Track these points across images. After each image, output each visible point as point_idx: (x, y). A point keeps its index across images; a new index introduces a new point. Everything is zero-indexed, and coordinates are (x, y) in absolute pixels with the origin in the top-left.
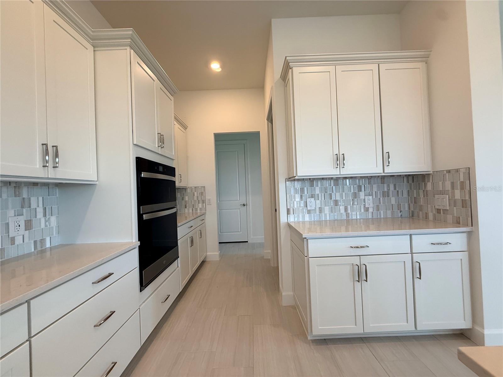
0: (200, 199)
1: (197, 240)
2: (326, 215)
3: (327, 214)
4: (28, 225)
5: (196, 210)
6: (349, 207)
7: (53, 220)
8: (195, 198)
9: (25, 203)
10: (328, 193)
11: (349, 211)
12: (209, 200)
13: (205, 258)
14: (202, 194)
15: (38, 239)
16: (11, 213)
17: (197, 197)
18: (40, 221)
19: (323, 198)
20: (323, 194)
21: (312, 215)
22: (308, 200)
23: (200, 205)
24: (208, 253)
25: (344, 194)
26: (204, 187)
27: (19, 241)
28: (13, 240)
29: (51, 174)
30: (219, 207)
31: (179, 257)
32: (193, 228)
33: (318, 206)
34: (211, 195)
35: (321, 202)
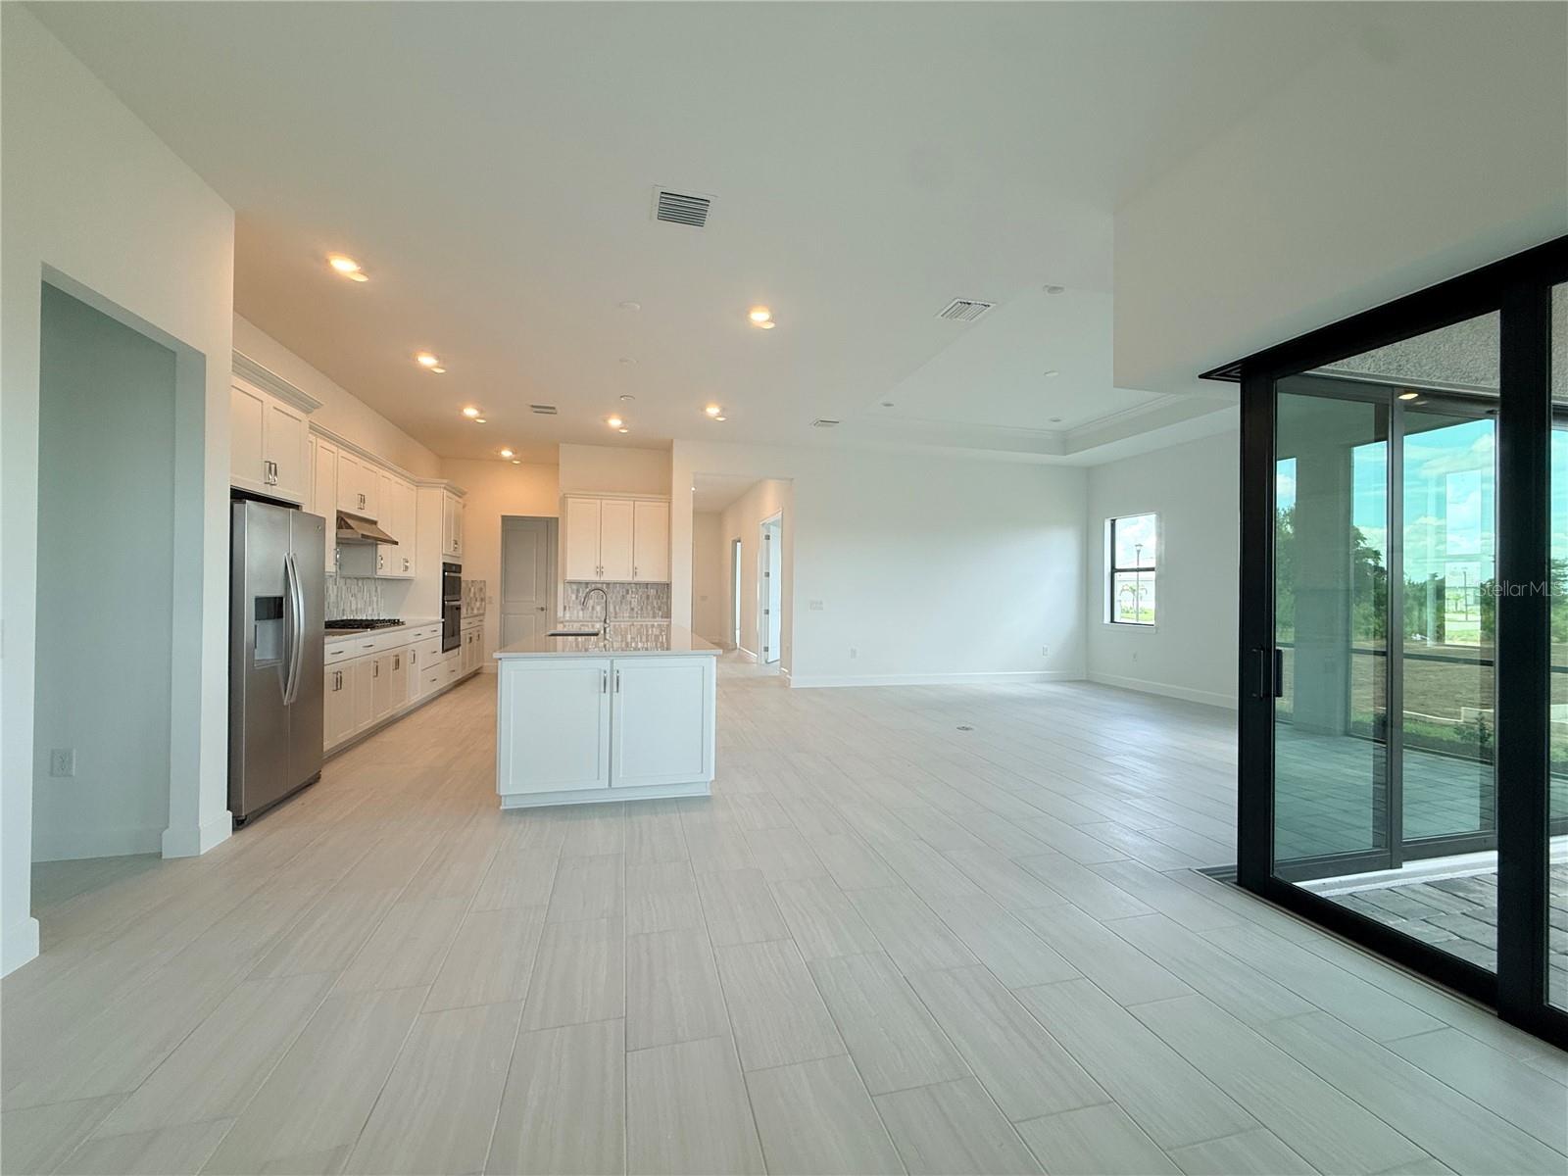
0: (477, 596)
1: (475, 639)
5: (472, 609)
8: (472, 595)
12: (490, 598)
13: (481, 667)
14: (481, 589)
17: (475, 593)
23: (478, 604)
24: (485, 664)
26: (485, 582)
30: (504, 612)
31: (460, 645)
32: (471, 625)
34: (493, 591)
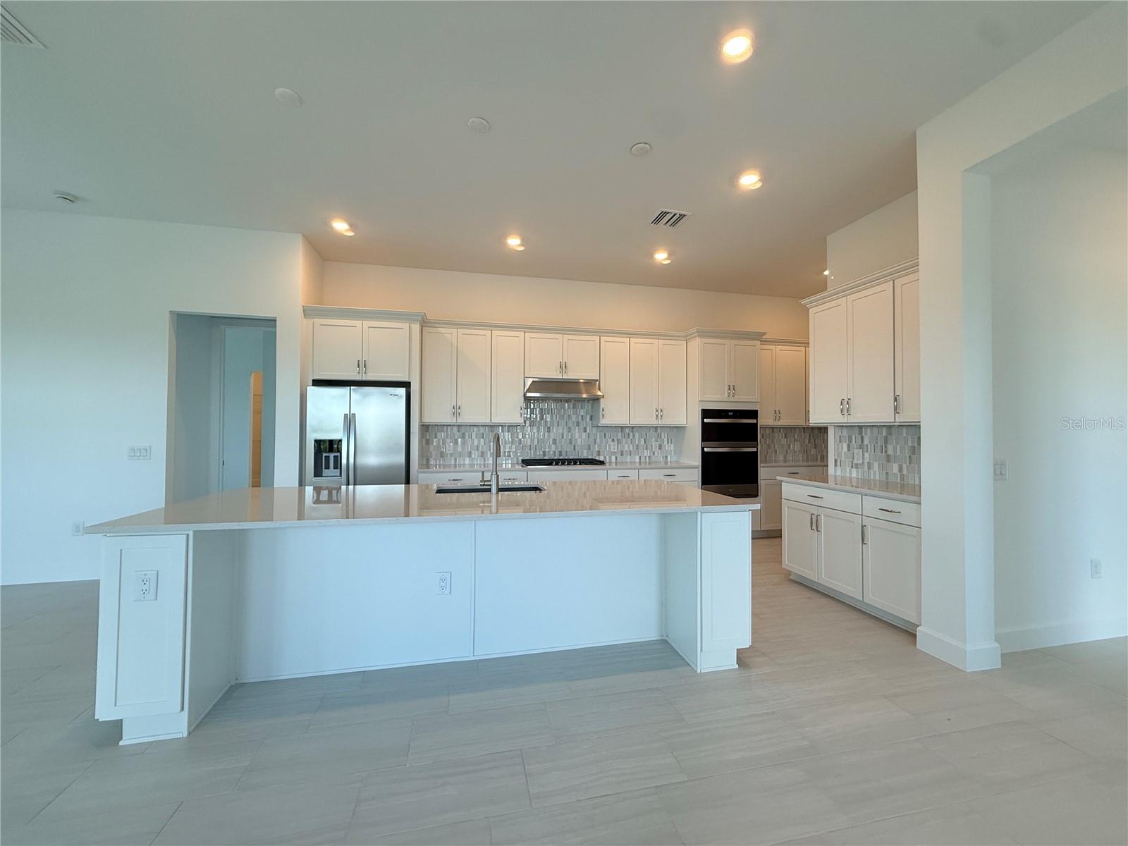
2: (875, 472)
3: (876, 474)
4: (660, 447)
6: (904, 466)
7: (672, 446)
9: (660, 436)
10: (879, 444)
11: (905, 472)
15: (664, 455)
16: (653, 440)
18: (666, 447)
19: (873, 451)
20: (873, 445)
21: (860, 470)
22: (856, 451)
25: (898, 447)
27: (656, 454)
28: (654, 453)
29: (660, 422)
33: (867, 460)
35: (870, 454)
